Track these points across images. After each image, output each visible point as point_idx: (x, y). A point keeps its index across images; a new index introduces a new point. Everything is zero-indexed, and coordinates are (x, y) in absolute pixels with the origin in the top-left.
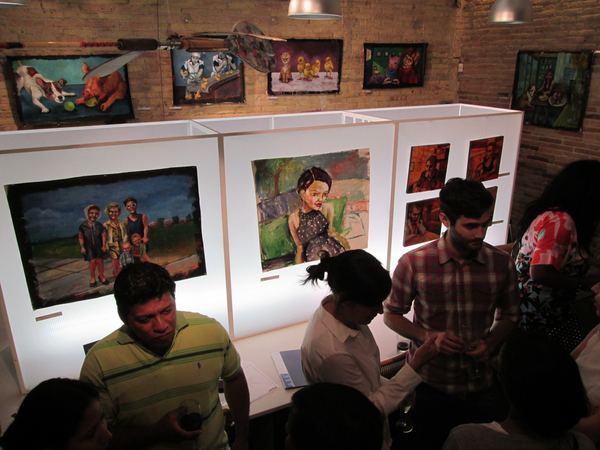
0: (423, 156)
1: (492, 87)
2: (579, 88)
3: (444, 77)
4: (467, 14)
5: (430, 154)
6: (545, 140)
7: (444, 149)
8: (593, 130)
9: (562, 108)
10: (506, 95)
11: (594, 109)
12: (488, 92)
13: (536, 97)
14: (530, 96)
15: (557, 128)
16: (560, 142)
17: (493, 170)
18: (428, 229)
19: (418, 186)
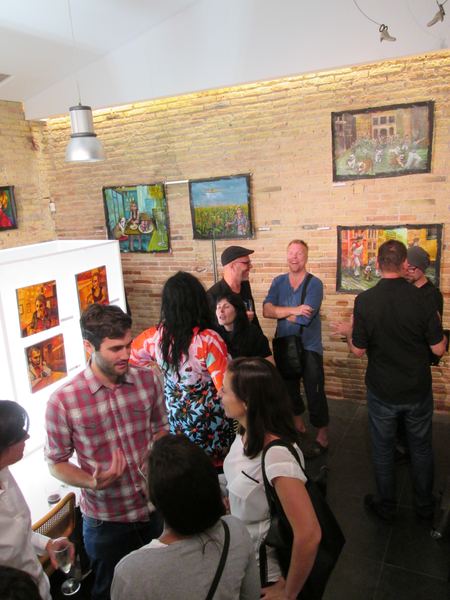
0: (31, 297)
1: (87, 222)
2: (161, 216)
3: (38, 218)
4: (47, 156)
5: (37, 294)
6: (144, 264)
7: (51, 287)
8: (180, 250)
9: (151, 234)
10: (101, 228)
11: (177, 232)
12: (84, 227)
13: (127, 228)
14: (122, 226)
15: (152, 252)
16: (156, 264)
17: (104, 298)
18: (53, 369)
19: (33, 328)
